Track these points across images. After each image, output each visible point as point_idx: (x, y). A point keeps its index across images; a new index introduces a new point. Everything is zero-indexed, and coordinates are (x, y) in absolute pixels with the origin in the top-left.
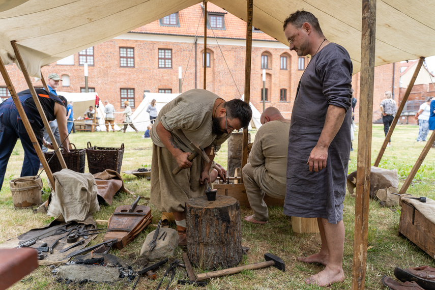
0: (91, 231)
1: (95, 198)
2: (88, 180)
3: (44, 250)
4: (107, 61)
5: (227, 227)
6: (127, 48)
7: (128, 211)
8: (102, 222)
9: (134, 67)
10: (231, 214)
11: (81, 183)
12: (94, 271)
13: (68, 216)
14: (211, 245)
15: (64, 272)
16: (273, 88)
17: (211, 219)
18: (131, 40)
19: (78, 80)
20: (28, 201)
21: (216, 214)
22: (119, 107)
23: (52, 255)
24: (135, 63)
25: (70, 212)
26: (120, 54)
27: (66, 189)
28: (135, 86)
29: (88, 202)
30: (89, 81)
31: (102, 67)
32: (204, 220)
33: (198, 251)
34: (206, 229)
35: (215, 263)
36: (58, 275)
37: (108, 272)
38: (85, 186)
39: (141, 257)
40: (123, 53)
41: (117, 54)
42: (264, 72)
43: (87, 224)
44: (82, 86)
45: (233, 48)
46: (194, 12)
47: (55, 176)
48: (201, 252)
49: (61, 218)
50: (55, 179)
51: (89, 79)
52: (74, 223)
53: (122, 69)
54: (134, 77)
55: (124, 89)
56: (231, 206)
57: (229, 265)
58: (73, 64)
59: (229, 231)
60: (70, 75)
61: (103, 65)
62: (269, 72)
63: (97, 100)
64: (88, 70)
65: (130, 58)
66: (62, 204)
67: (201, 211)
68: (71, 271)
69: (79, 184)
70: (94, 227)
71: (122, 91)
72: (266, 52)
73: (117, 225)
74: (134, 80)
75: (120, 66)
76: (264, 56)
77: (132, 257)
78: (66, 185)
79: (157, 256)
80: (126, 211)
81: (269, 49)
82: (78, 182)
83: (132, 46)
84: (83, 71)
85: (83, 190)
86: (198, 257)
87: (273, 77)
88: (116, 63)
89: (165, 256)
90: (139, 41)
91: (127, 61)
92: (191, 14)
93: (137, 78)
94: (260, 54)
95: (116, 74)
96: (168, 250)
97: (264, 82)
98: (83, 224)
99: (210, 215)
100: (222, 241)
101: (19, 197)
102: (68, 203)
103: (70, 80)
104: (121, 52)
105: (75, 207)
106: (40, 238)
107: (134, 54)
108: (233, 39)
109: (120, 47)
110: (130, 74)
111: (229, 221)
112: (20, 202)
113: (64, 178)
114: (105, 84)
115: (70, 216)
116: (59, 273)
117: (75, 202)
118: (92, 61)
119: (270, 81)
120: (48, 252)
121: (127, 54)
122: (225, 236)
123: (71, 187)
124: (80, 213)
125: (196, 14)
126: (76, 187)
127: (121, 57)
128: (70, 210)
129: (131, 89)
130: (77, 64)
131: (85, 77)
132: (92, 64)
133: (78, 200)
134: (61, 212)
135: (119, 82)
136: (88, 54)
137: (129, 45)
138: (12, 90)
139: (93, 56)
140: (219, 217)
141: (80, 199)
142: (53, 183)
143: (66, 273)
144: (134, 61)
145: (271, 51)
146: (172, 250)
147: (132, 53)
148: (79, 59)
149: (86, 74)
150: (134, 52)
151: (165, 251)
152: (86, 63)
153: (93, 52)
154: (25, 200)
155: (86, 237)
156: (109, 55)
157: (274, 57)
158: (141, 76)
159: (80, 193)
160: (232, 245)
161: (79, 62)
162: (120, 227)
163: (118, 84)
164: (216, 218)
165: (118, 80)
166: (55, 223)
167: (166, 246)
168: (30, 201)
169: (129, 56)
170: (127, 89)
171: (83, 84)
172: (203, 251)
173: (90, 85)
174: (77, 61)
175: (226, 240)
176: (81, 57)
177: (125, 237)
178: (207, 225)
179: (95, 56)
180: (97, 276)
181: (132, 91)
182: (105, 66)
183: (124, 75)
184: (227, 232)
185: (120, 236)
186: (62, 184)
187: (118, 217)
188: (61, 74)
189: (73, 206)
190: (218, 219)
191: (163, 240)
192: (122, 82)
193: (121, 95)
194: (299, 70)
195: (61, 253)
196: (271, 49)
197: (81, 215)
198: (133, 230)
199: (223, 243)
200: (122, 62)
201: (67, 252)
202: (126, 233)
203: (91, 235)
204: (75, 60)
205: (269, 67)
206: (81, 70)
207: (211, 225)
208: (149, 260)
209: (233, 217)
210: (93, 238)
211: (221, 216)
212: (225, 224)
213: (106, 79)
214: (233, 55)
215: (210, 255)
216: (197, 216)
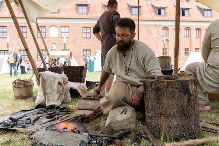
0: (64, 111)
1: (68, 91)
2: (63, 78)
3: (27, 123)
4: (76, 35)
5: (189, 100)
6: (87, 27)
7: (92, 96)
8: (73, 107)
9: (90, 38)
10: (191, 88)
11: (58, 79)
12: (65, 136)
13: (48, 102)
14: (173, 116)
15: (38, 137)
16: (169, 48)
17: (173, 92)
18: (89, 23)
19: (61, 46)
20: (23, 95)
21: (178, 87)
22: (83, 60)
23: (33, 126)
24: (91, 36)
25: (50, 99)
26: (83, 31)
27: (48, 83)
28: (91, 48)
29: (63, 93)
30: (66, 46)
31: (73, 38)
32: (165, 92)
33: (159, 123)
34: (168, 101)
35: (178, 134)
36: (34, 140)
37: (78, 138)
38: (61, 81)
39: (106, 128)
40: (85, 30)
41: (81, 31)
42: (165, 38)
43: (62, 108)
44: (62, 49)
45: (146, 26)
46: (123, 7)
47: (40, 74)
48: (163, 123)
49: (43, 103)
50: (40, 76)
51: (66, 45)
52: (52, 107)
53: (84, 39)
54: (91, 43)
55: (85, 50)
56: (191, 80)
57: (191, 137)
58: (58, 37)
59: (190, 104)
60: (56, 43)
61: (74, 37)
62: (167, 38)
63: (71, 54)
64: (66, 40)
65: (88, 33)
66: (45, 93)
67: (162, 84)
68: (44, 136)
69: (56, 79)
70: (67, 109)
71: (84, 51)
72: (166, 27)
73: (84, 106)
74: (90, 45)
75: (83, 38)
76: (164, 29)
77: (98, 129)
78: (47, 81)
79: (121, 127)
80: (91, 97)
81: (167, 25)
82: (56, 78)
83: (90, 26)
84: (63, 41)
85: (60, 84)
86: (159, 129)
87: (169, 41)
88: (81, 36)
89: (128, 127)
90: (93, 23)
91: (87, 35)
92: (122, 8)
93: (92, 44)
94: (161, 29)
95: (80, 42)
96: (130, 122)
97: (165, 44)
98: (59, 108)
99: (172, 88)
100: (184, 113)
101: (18, 92)
102: (49, 93)
103: (57, 46)
104: (84, 30)
105: (54, 96)
106: (26, 115)
107: (90, 31)
108: (146, 20)
109: (83, 27)
110: (88, 42)
111: (189, 94)
112: (18, 95)
113: (46, 76)
114: (75, 47)
115: (50, 102)
116: (34, 138)
117: (54, 93)
118: (68, 35)
119: (168, 44)
120: (30, 123)
121: (87, 31)
122: (187, 108)
123: (51, 82)
124: (57, 101)
125: (124, 8)
126: (54, 82)
127: (83, 33)
128: (50, 98)
129: (89, 50)
130: (60, 37)
131: (64, 43)
132: (68, 37)
133: (56, 91)
134: (44, 99)
135: (82, 46)
136: (66, 31)
137: (88, 26)
138: (12, 12)
139: (69, 32)
140: (180, 89)
141: (57, 90)
142: (39, 79)
143: (40, 138)
144: (90, 35)
145: (168, 26)
146: (134, 122)
147: (89, 30)
148: (61, 34)
149: (65, 42)
150: (90, 29)
151: (127, 123)
152: (65, 36)
153: (69, 30)
154: (21, 94)
155: (60, 115)
156: (77, 32)
157: (170, 29)
158: (94, 43)
159: (57, 86)
160: (193, 118)
161: (61, 36)
162: (87, 107)
163: (82, 47)
164: (178, 90)
165: (82, 45)
166: (39, 106)
167: (129, 118)
168: (24, 95)
169: (88, 32)
170: (87, 50)
171: (63, 48)
172: (164, 123)
173: (67, 48)
174: (60, 36)
175: (188, 112)
176: (62, 33)
177: (90, 114)
178: (168, 97)
179: (70, 33)
180: (68, 141)
181: (89, 51)
182: (75, 38)
183: (85, 42)
184: (189, 105)
185: (87, 113)
186: (45, 80)
187: (85, 101)
188: (52, 43)
189: (52, 95)
190: (179, 92)
191: (125, 114)
192: (84, 46)
193: (83, 53)
194: (185, 37)
195: (40, 125)
196: (168, 25)
197: (58, 102)
198: (97, 110)
199: (185, 115)
200: (84, 35)
201: (45, 124)
202: (92, 111)
203: (65, 114)
204: (59, 35)
205: (167, 36)
206: (62, 40)
207: (173, 97)
208: (113, 130)
209: (193, 91)
210: (65, 116)
211: (183, 88)
212: (186, 96)
213: (75, 45)
214: (146, 30)
215: (173, 127)
216: (158, 89)
